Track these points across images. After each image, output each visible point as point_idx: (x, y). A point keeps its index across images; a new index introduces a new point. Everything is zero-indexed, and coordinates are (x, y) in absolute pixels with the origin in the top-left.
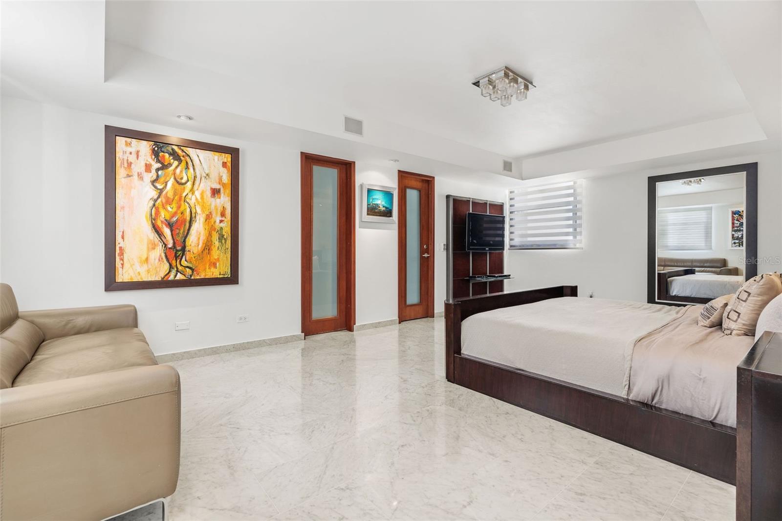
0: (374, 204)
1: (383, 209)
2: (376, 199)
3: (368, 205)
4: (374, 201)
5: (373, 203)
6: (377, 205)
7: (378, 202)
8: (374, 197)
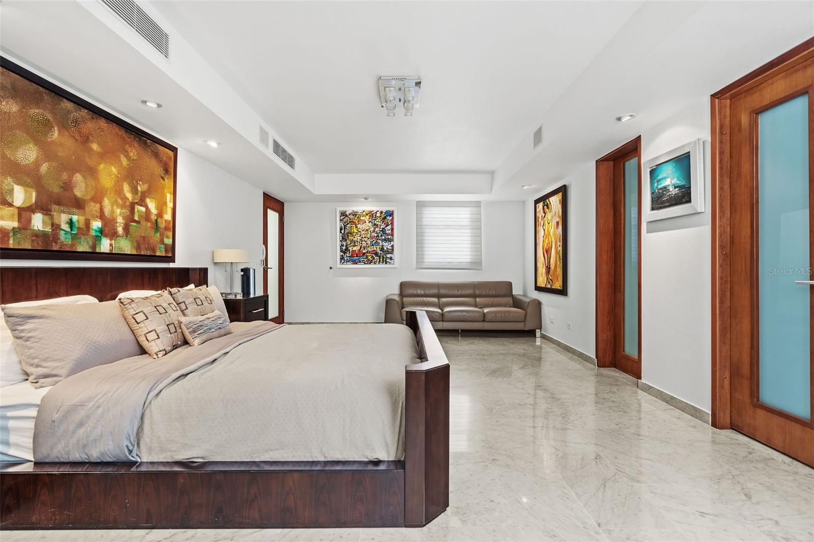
0: (661, 189)
1: (673, 191)
2: (663, 179)
3: (652, 193)
4: (660, 184)
5: (659, 187)
6: (665, 188)
7: (667, 182)
8: (659, 178)
